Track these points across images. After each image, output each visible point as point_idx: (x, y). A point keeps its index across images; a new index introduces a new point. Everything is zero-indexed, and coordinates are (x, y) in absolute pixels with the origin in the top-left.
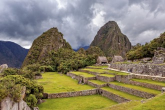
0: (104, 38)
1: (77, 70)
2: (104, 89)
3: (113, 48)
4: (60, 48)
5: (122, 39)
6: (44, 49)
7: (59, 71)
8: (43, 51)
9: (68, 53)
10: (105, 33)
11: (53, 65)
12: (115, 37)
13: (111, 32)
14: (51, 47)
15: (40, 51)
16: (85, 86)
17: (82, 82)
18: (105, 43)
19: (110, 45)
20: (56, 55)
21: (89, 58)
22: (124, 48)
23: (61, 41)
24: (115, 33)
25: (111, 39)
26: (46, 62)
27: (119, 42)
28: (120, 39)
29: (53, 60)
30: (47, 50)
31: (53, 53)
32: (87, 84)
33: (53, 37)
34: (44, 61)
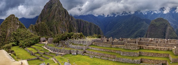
0: (49, 12)
1: (30, 47)
2: (40, 57)
3: (55, 20)
4: (17, 28)
5: (63, 12)
6: (9, 31)
7: (20, 47)
8: (8, 33)
9: (23, 33)
10: (50, 8)
11: (16, 41)
12: (57, 11)
13: (55, 8)
14: (12, 30)
15: (6, 32)
16: (34, 56)
17: (32, 54)
18: (50, 16)
19: (53, 17)
20: (16, 35)
21: (36, 39)
22: (64, 19)
23: (18, 24)
24: (57, 9)
25: (55, 13)
26: (11, 40)
27: (60, 15)
28: (61, 12)
29: (15, 38)
30: (10, 32)
31: (14, 34)
32: (34, 55)
33: (12, 22)
34: (10, 39)
